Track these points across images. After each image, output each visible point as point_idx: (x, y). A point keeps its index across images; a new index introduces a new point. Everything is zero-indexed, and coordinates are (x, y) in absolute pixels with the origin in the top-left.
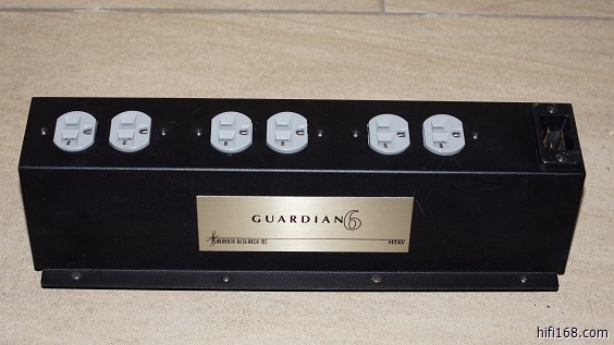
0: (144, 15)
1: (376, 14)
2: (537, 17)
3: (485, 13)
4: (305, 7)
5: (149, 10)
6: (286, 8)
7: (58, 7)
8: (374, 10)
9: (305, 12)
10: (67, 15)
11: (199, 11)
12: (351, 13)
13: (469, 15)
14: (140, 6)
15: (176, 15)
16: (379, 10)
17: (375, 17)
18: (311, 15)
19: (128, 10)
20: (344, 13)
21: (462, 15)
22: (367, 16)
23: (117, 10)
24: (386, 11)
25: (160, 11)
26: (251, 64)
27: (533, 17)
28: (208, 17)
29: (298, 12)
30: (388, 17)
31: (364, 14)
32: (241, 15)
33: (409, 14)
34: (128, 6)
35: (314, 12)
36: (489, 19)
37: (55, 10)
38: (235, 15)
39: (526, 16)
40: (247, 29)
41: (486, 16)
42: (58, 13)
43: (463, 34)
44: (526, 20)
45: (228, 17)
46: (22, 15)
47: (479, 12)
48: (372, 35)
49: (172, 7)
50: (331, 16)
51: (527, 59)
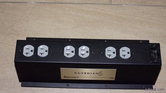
2: (153, 6)
4: (90, 2)
5: (47, 3)
6: (85, 3)
7: (22, 1)
8: (109, 3)
9: (90, 4)
10: (25, 4)
11: (61, 3)
12: (102, 4)
13: (134, 5)
14: (45, 2)
15: (54, 4)
17: (109, 5)
18: (91, 5)
19: (41, 3)
20: (100, 4)
21: (132, 5)
22: (107, 5)
23: (38, 2)
24: (112, 3)
25: (50, 3)
27: (152, 6)
28: (63, 5)
29: (88, 4)
30: (112, 5)
31: (106, 4)
32: (72, 5)
33: (118, 5)
34: (41, 1)
35: (92, 4)
36: (140, 6)
37: (22, 3)
38: (71, 5)
39: (150, 6)
40: (74, 9)
41: (139, 5)
42: (23, 4)
43: (133, 11)
45: (69, 5)
46: (13, 4)
47: (137, 4)
48: (108, 11)
49: (53, 2)
50: (96, 5)
51: (149, 19)
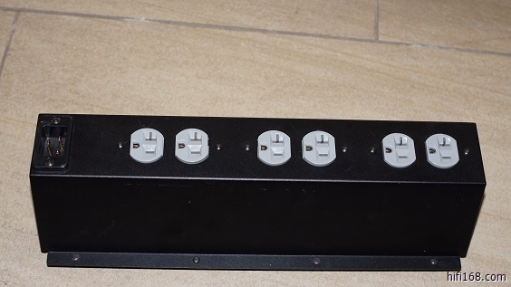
0: (182, 27)
1: (371, 41)
2: (503, 54)
3: (461, 47)
4: (314, 31)
5: (186, 24)
6: (298, 31)
7: (111, 15)
8: (370, 38)
9: (313, 35)
10: (119, 22)
11: (226, 28)
12: (350, 39)
13: (447, 48)
14: (178, 20)
15: (207, 29)
16: (373, 38)
17: (370, 44)
18: (318, 39)
19: (168, 22)
20: (345, 38)
21: (441, 48)
22: (364, 43)
23: (159, 21)
24: (380, 39)
25: (194, 25)
26: (267, 78)
27: (499, 54)
28: (234, 33)
29: (307, 35)
30: (381, 45)
31: (361, 40)
32: (261, 34)
33: (398, 44)
34: (168, 19)
35: (321, 36)
36: (464, 53)
37: (108, 18)
38: (256, 34)
39: (493, 53)
40: (265, 47)
41: (461, 50)
42: (111, 21)
43: (441, 65)
44: (493, 56)
45: (250, 34)
46: (82, 19)
47: (455, 46)
48: (367, 59)
49: (204, 23)
50: (334, 41)
51: (491, 91)
